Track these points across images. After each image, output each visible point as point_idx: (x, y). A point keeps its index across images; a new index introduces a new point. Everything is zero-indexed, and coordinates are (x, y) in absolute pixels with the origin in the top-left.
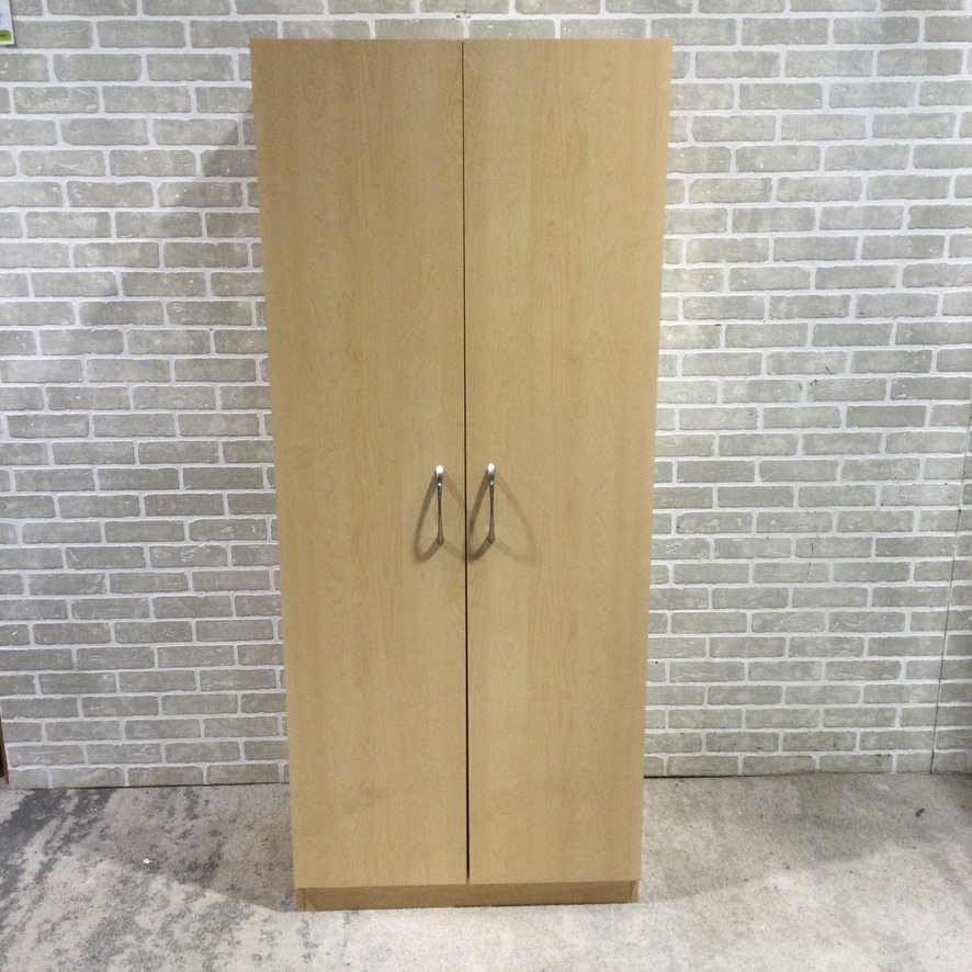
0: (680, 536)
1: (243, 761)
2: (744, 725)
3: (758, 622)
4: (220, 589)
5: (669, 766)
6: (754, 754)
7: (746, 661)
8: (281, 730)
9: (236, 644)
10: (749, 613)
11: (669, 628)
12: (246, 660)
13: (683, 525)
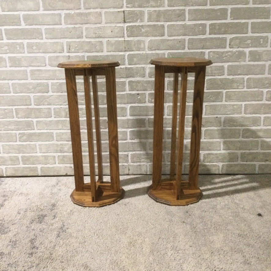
0: (231, 50)
1: (22, 165)
2: (259, 149)
3: (269, 96)
4: (5, 79)
5: (222, 169)
6: (264, 163)
7: (263, 116)
8: (38, 150)
9: (14, 108)
10: (265, 91)
11: (224, 99)
12: (19, 116)
13: (232, 43)
